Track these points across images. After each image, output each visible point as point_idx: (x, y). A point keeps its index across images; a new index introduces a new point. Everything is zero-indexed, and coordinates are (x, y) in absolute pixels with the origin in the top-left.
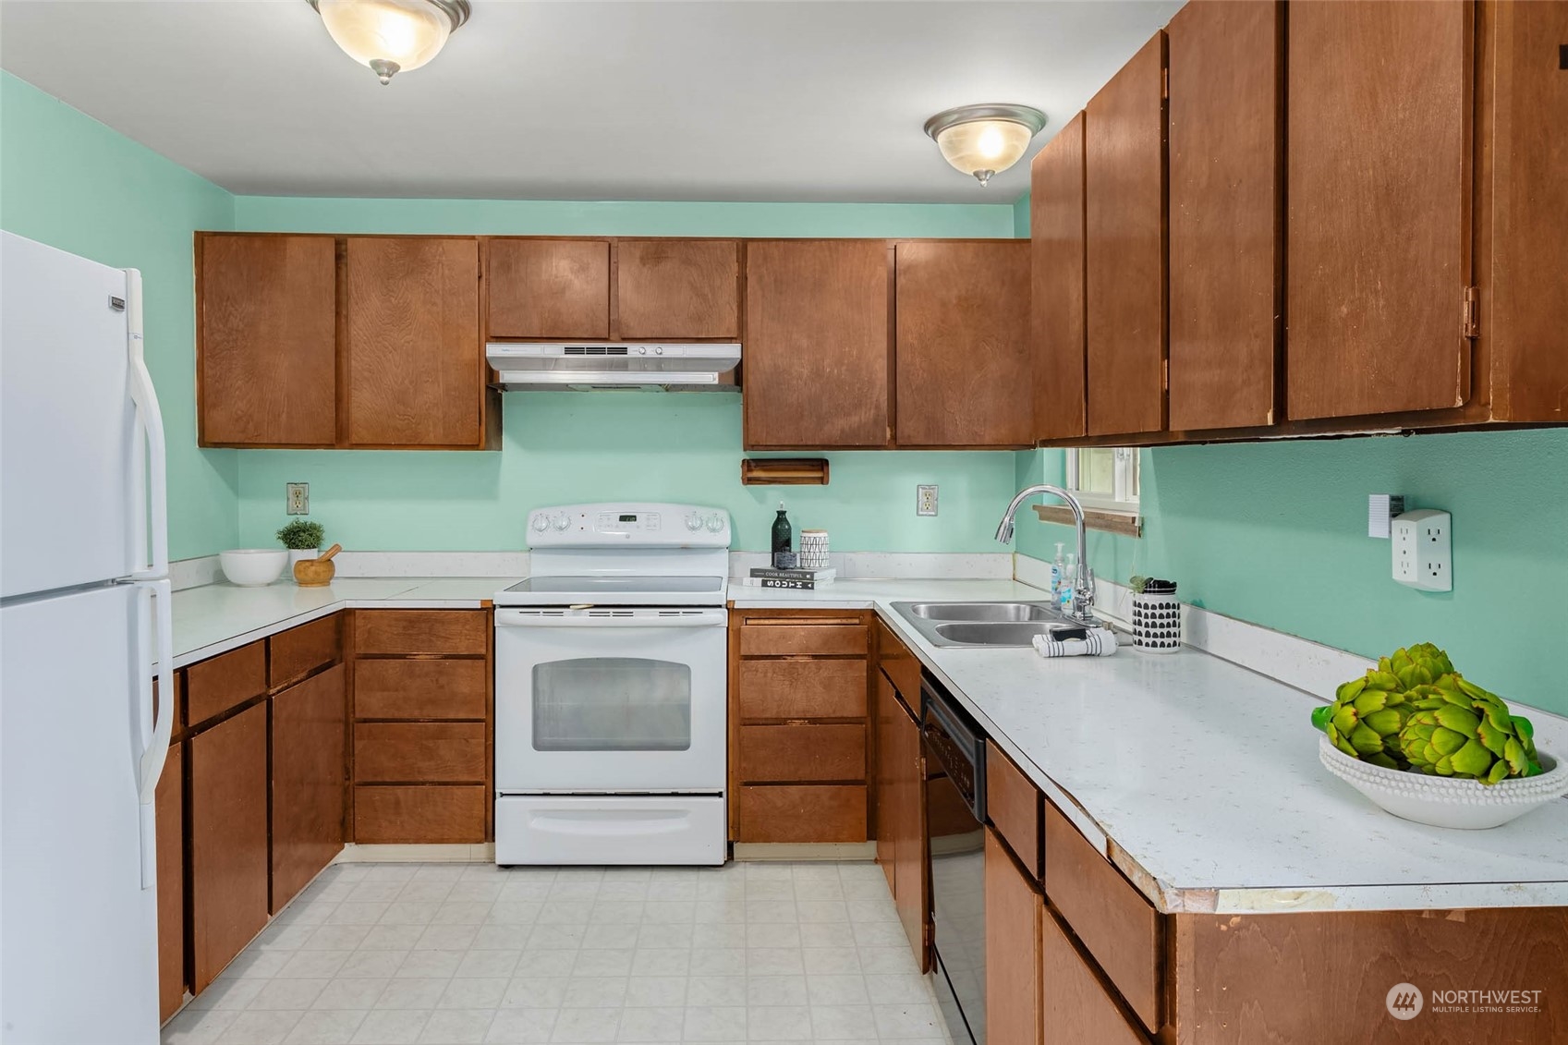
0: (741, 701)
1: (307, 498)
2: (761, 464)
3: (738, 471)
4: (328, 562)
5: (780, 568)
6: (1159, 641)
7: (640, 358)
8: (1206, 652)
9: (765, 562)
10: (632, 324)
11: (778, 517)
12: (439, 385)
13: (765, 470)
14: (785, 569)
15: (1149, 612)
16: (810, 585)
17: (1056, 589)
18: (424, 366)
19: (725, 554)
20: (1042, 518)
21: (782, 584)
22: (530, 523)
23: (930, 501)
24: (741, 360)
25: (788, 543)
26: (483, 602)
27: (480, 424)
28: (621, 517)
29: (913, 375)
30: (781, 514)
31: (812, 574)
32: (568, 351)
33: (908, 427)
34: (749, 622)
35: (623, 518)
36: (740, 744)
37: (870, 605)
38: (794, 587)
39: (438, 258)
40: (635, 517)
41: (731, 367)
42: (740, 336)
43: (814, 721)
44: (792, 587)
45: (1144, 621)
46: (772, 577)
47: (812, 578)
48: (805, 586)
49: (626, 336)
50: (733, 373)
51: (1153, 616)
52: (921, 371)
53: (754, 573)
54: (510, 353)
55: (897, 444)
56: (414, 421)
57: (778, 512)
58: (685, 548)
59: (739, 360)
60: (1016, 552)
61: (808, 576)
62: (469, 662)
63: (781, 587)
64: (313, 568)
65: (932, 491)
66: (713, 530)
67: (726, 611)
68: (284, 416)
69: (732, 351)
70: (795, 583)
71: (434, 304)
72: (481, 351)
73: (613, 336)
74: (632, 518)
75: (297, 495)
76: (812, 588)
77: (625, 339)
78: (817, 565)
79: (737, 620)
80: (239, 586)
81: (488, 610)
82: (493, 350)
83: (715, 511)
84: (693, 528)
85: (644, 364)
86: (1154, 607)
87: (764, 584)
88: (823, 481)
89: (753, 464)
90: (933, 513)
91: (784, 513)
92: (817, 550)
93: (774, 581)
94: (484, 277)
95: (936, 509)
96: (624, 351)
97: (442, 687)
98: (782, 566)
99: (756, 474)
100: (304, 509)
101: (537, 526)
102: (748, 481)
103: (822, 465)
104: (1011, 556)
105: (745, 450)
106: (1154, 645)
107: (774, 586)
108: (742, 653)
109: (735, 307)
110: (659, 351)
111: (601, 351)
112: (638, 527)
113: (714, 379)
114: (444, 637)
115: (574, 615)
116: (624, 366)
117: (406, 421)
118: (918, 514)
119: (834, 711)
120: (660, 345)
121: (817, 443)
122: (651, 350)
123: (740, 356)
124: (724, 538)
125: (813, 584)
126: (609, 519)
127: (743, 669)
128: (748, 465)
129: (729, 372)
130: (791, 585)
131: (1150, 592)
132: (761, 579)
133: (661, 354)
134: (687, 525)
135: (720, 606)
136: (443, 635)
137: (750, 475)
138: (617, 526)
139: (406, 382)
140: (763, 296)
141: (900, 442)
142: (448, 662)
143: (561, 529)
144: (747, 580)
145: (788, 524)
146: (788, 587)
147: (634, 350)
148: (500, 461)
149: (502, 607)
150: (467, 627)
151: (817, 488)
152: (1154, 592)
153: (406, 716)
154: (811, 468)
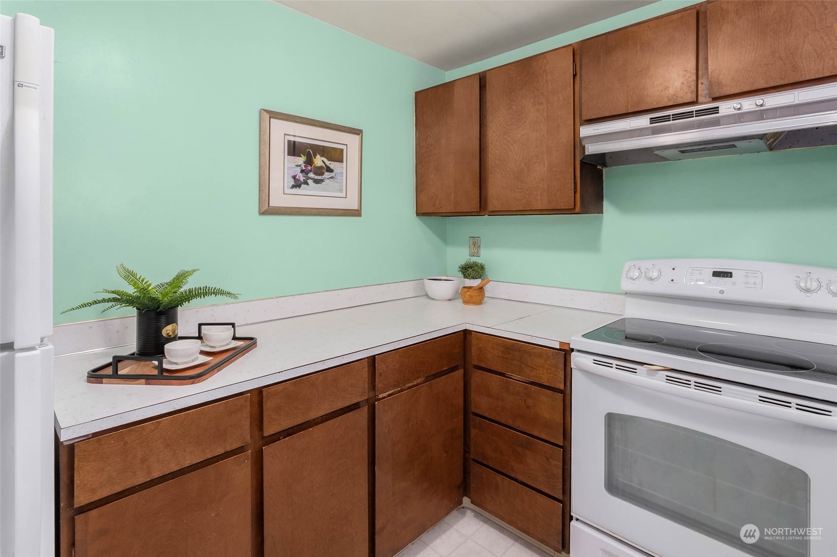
1: (479, 246)
4: (481, 289)
7: (735, 115)
10: (724, 82)
12: (544, 165)
18: (534, 151)
22: (625, 273)
26: (561, 343)
27: (575, 193)
28: (714, 272)
32: (653, 121)
35: (716, 274)
39: (543, 68)
40: (731, 273)
49: (717, 95)
54: (598, 131)
56: (527, 192)
58: (796, 310)
62: (549, 392)
64: (469, 293)
68: (453, 195)
71: (541, 103)
72: (575, 132)
73: (700, 99)
74: (728, 275)
75: (474, 244)
77: (715, 99)
80: (433, 299)
81: (566, 352)
82: (586, 131)
84: (808, 290)
85: (739, 118)
94: (578, 76)
96: (716, 110)
97: (529, 407)
100: (478, 253)
101: (631, 274)
110: (760, 102)
111: (689, 115)
112: (734, 283)
114: (531, 367)
115: (649, 375)
116: (716, 123)
117: (522, 193)
120: (762, 97)
122: (748, 104)
126: (700, 274)
133: (762, 105)
134: (799, 285)
136: (530, 365)
138: (710, 281)
139: (522, 164)
142: (534, 388)
143: (651, 279)
147: (726, 108)
148: (601, 223)
149: (579, 351)
150: (548, 362)
153: (503, 421)
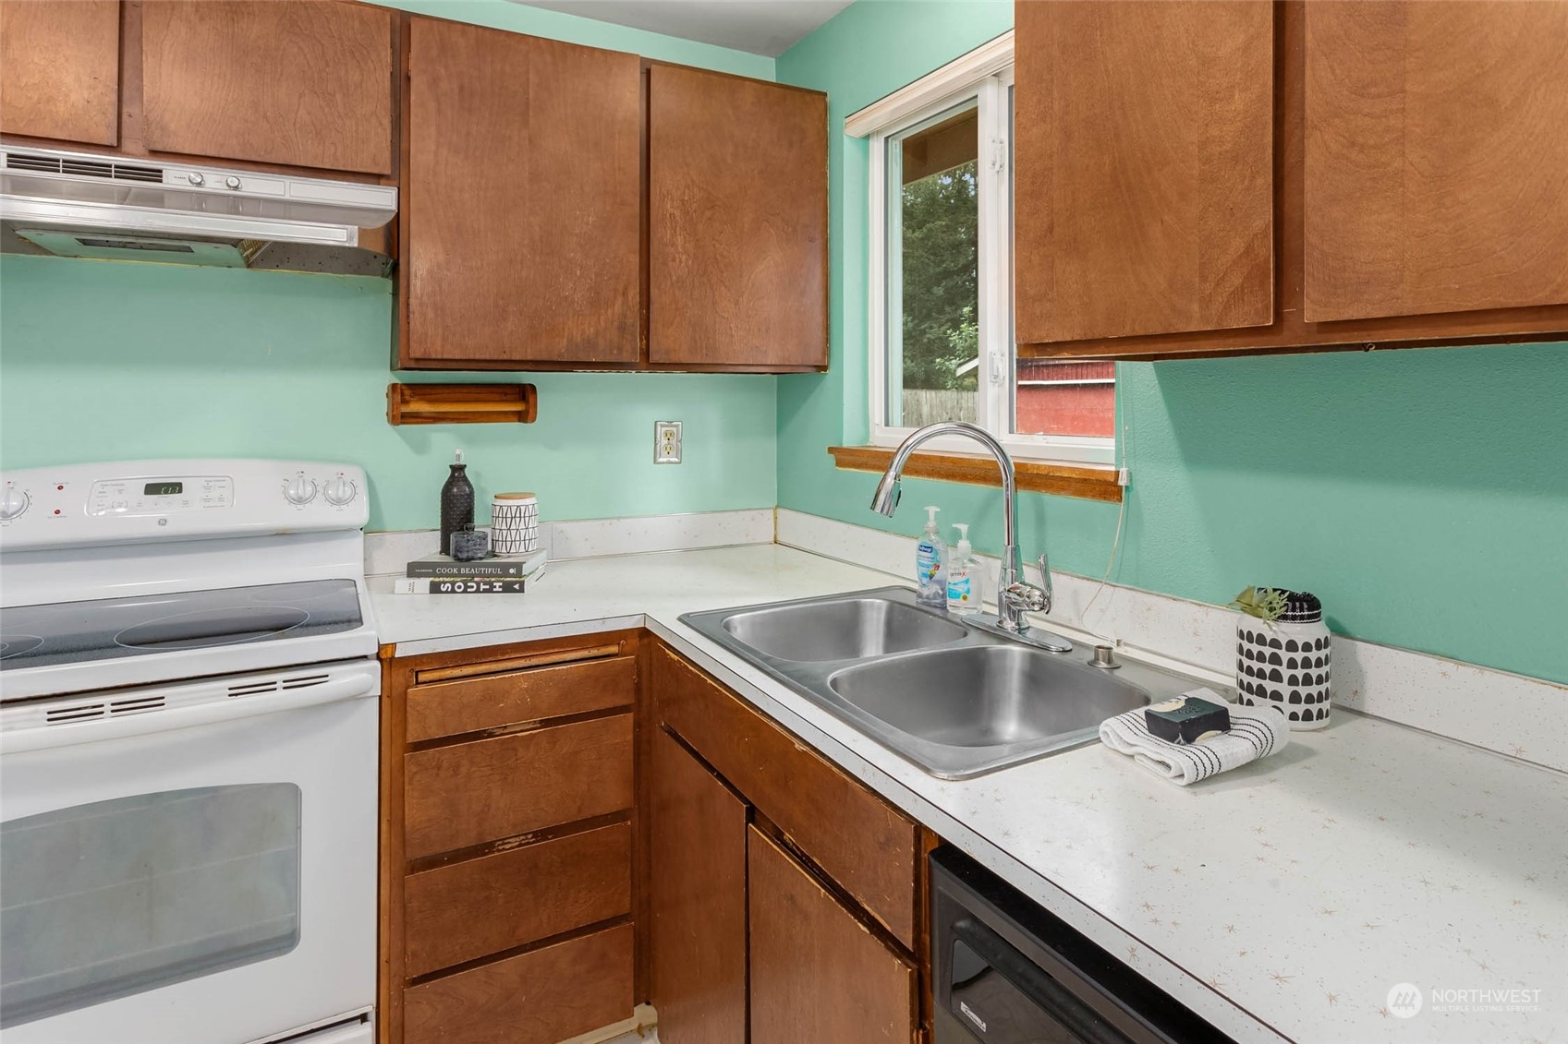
0: (408, 828)
2: (419, 390)
3: (383, 405)
5: (459, 560)
6: (1314, 708)
7: (190, 192)
8: (1361, 714)
9: (429, 547)
10: (172, 126)
11: (452, 476)
13: (431, 401)
14: (468, 560)
15: (1299, 656)
16: (517, 587)
17: (931, 577)
19: (357, 542)
20: (839, 463)
21: (466, 587)
23: (671, 442)
24: (398, 214)
25: (468, 516)
28: (148, 486)
29: (674, 260)
30: (458, 470)
31: (519, 566)
32: (17, 163)
33: (667, 340)
34: (422, 677)
35: (152, 489)
36: (404, 907)
37: (639, 621)
38: (490, 591)
40: (180, 485)
41: (382, 222)
42: (395, 173)
43: (541, 835)
44: (485, 591)
45: (1286, 673)
46: (447, 575)
47: (519, 574)
48: (508, 588)
49: (159, 148)
50: (382, 232)
51: (1306, 663)
52: (684, 257)
53: (414, 570)
55: (648, 362)
57: (451, 466)
58: (283, 534)
59: (394, 215)
60: (778, 507)
61: (512, 571)
63: (465, 591)
65: (674, 429)
66: (338, 502)
67: (377, 664)
69: (383, 198)
70: (491, 584)
73: (127, 145)
74: (176, 488)
76: (521, 590)
77: (156, 154)
78: (522, 549)
79: (399, 677)
83: (341, 468)
84: (300, 500)
85: (199, 201)
86: (1307, 647)
87: (435, 589)
88: (524, 416)
89: (407, 392)
90: (676, 460)
91: (462, 468)
92: (522, 526)
93: (453, 584)
95: (679, 453)
96: (156, 175)
98: (464, 555)
99: (417, 407)
102: (400, 417)
103: (525, 393)
104: (771, 513)
105: (392, 368)
106: (1308, 716)
107: (453, 591)
108: (410, 740)
109: (387, 122)
110: (233, 181)
111: (102, 170)
112: (185, 503)
113: (350, 238)
116: (157, 200)
118: (655, 462)
119: (580, 810)
120: (238, 173)
121: (529, 358)
122: (216, 180)
123: (394, 207)
124: (358, 513)
125: (522, 584)
126: (120, 491)
127: (411, 768)
128: (400, 393)
129: (375, 231)
130: (482, 587)
131: (1294, 618)
132: (428, 581)
133: (236, 188)
134: (285, 492)
135: (364, 657)
137: (405, 409)
138: (139, 504)
140: (439, 111)
141: (654, 358)
143: (6, 514)
144: (403, 584)
145: (470, 486)
146: (478, 591)
147: (176, 176)
151: (515, 427)
152: (1302, 618)
154: (504, 398)
